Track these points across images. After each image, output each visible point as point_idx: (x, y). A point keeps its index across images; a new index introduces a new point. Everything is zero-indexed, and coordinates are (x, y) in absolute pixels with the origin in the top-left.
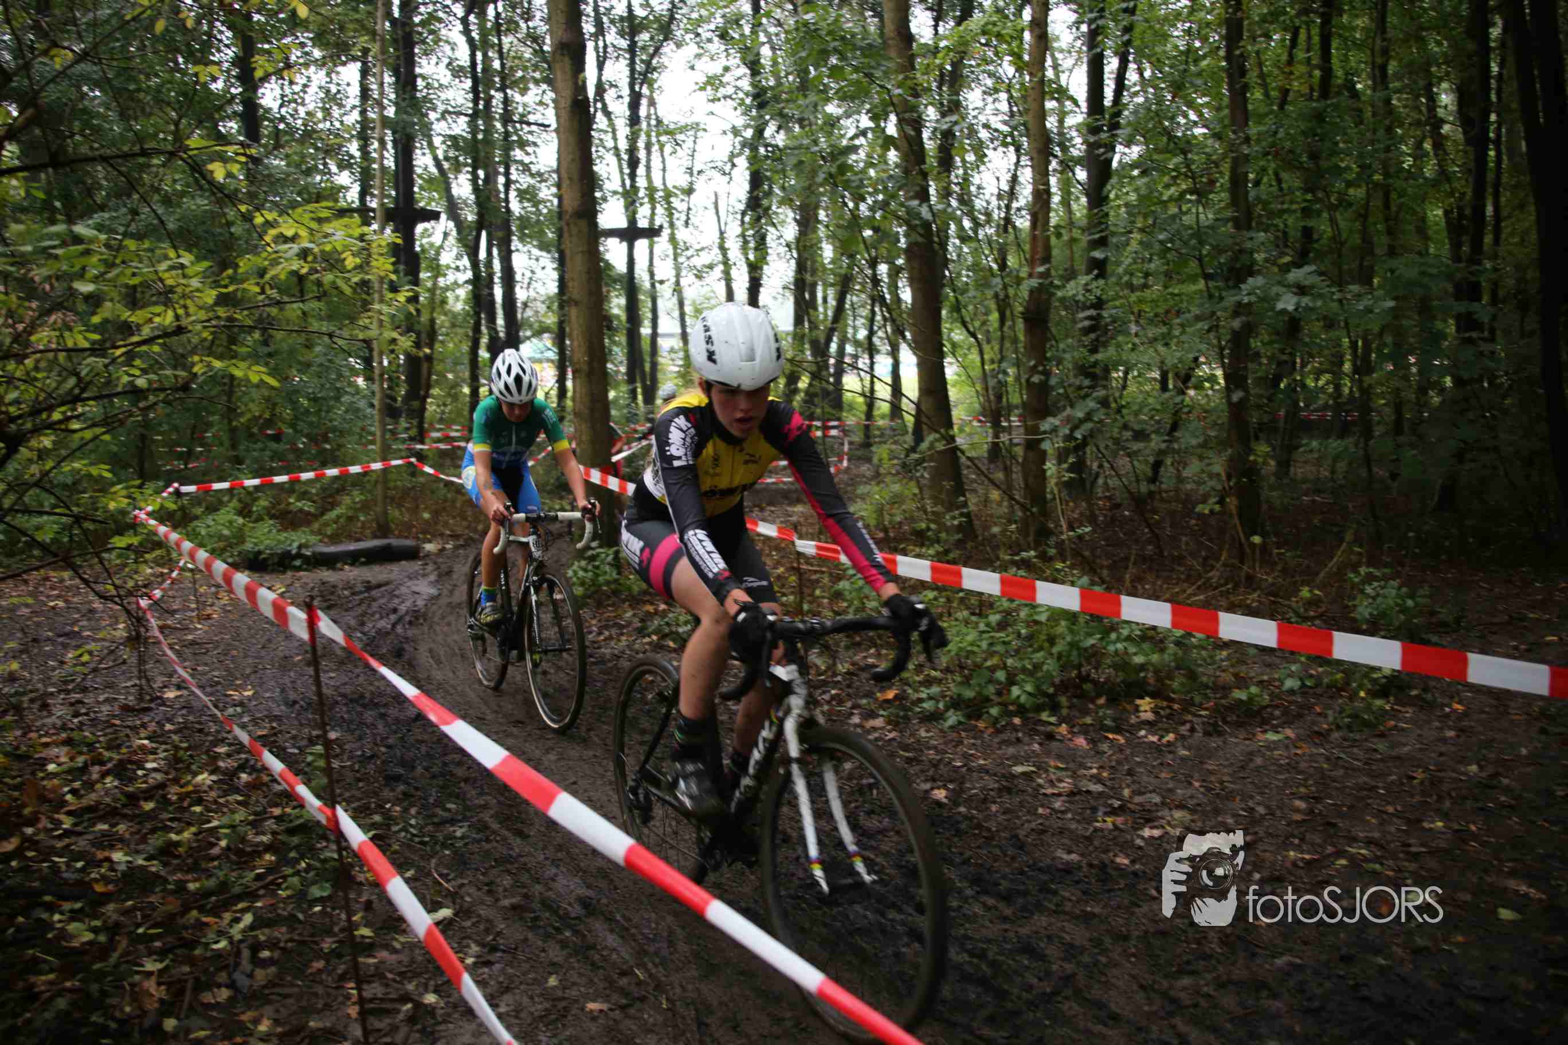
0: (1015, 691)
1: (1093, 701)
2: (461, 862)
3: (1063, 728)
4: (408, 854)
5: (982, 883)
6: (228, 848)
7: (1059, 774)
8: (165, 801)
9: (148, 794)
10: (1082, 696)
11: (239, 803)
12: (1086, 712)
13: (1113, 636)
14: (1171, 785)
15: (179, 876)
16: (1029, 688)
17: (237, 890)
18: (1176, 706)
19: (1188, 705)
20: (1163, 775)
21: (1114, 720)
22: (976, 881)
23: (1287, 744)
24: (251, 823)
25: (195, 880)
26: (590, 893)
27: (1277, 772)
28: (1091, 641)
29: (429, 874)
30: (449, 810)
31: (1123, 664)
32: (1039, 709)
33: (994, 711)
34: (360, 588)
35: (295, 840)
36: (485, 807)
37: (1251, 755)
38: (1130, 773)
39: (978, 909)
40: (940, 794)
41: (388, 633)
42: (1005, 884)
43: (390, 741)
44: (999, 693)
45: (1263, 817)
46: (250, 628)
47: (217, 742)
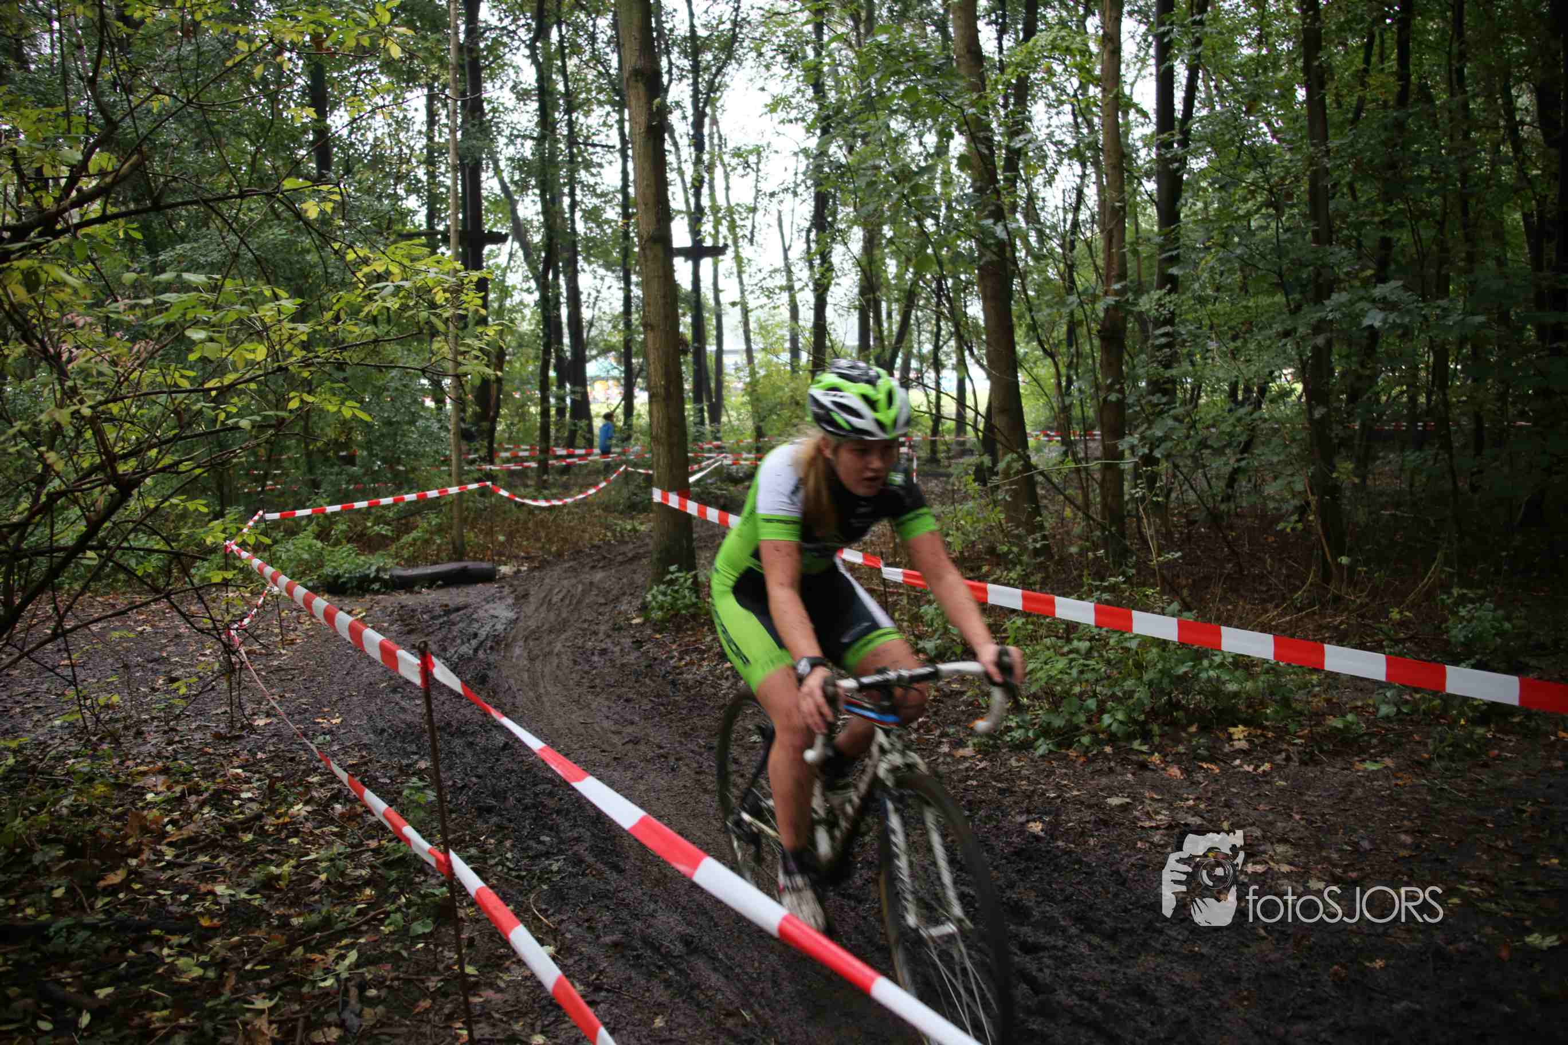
0: (1107, 719)
1: (1184, 729)
2: (559, 897)
3: (1156, 758)
4: (505, 888)
5: (1086, 922)
6: (328, 882)
7: (1156, 805)
8: (262, 832)
9: (247, 825)
10: (1174, 723)
11: (334, 834)
12: (1179, 741)
13: (1206, 663)
14: (1270, 818)
15: (281, 910)
16: (1120, 716)
17: (340, 926)
18: (1270, 735)
19: (1282, 733)
20: (1261, 807)
21: (1207, 749)
22: (1078, 919)
23: (1386, 774)
24: (349, 857)
25: (299, 915)
26: (690, 930)
27: (1379, 804)
28: (1182, 670)
29: (528, 910)
30: (543, 843)
31: (1215, 691)
32: (1130, 737)
33: (1086, 740)
34: (438, 611)
35: (394, 874)
36: (578, 840)
37: (1350, 784)
38: (1227, 805)
39: (1083, 949)
40: (1036, 827)
41: (470, 659)
42: (1109, 924)
43: (480, 771)
44: (1089, 721)
45: (1367, 852)
46: (333, 653)
47: (307, 773)
